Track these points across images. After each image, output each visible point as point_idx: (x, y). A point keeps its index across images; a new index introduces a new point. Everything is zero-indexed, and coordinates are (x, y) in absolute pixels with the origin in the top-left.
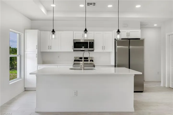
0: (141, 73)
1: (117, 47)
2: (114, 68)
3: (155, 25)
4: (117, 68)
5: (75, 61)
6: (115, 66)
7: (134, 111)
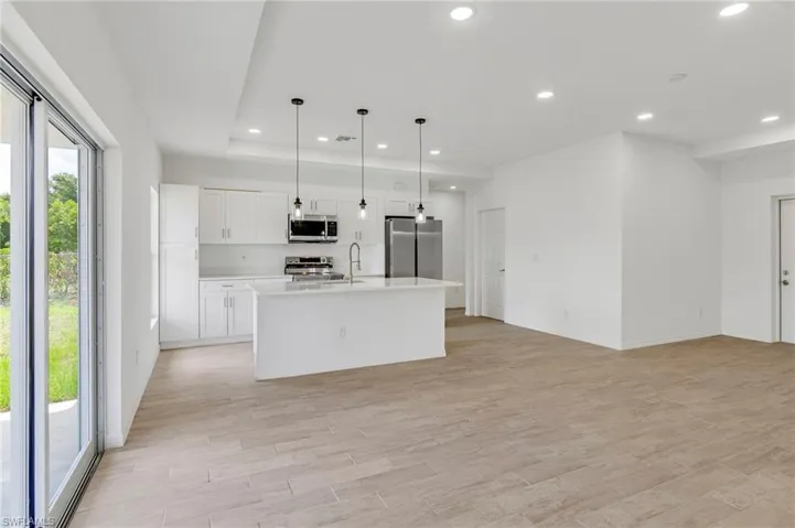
0: (460, 284)
1: (393, 233)
2: (384, 279)
3: (453, 188)
4: (392, 279)
5: (288, 266)
6: (387, 276)
7: (445, 355)
